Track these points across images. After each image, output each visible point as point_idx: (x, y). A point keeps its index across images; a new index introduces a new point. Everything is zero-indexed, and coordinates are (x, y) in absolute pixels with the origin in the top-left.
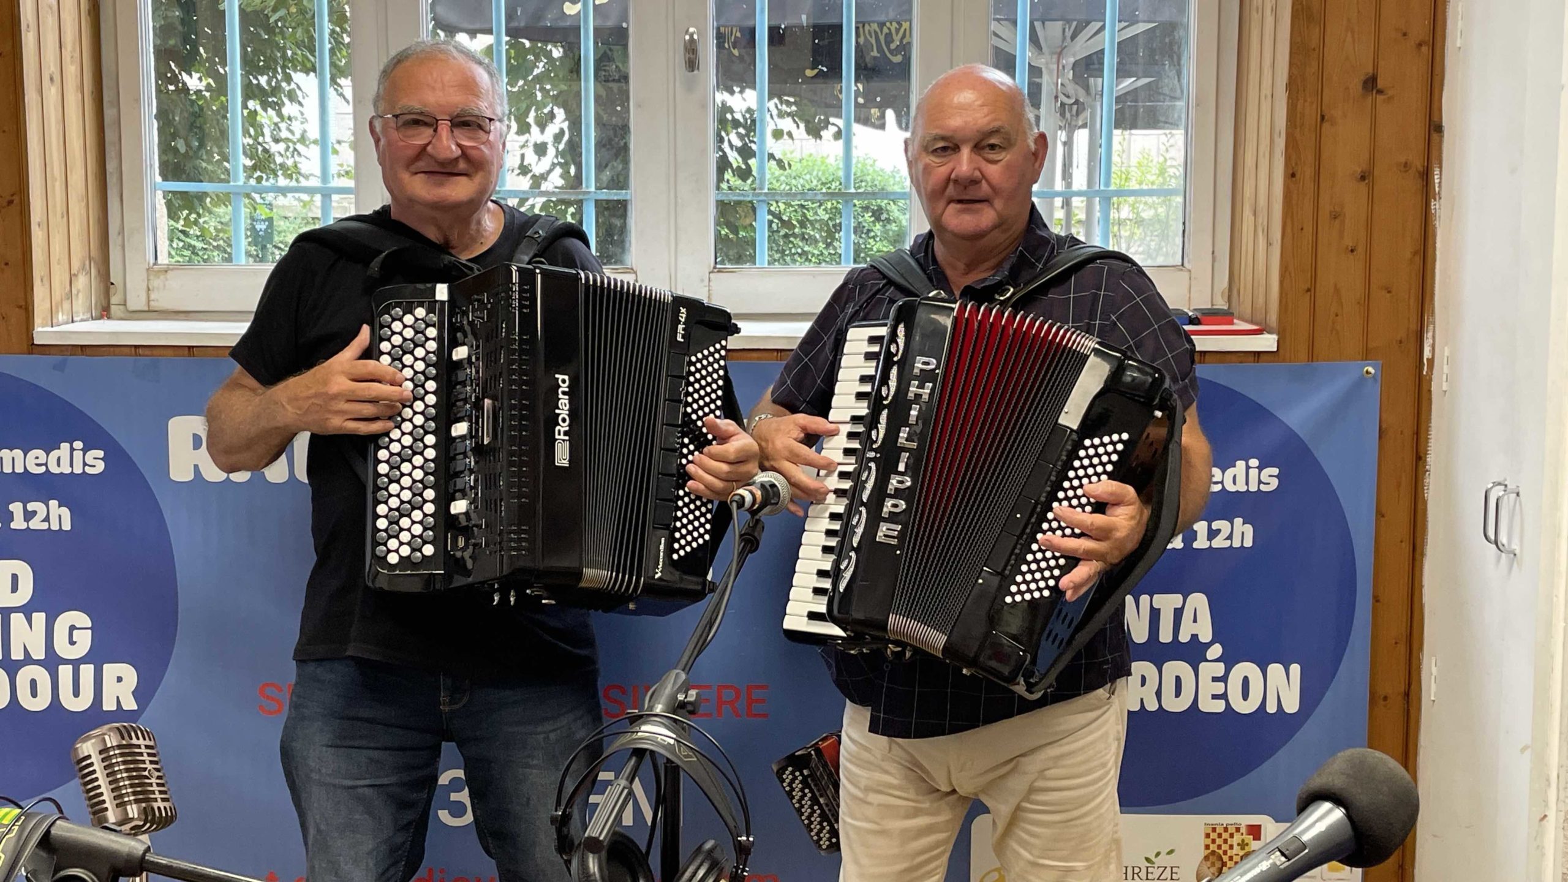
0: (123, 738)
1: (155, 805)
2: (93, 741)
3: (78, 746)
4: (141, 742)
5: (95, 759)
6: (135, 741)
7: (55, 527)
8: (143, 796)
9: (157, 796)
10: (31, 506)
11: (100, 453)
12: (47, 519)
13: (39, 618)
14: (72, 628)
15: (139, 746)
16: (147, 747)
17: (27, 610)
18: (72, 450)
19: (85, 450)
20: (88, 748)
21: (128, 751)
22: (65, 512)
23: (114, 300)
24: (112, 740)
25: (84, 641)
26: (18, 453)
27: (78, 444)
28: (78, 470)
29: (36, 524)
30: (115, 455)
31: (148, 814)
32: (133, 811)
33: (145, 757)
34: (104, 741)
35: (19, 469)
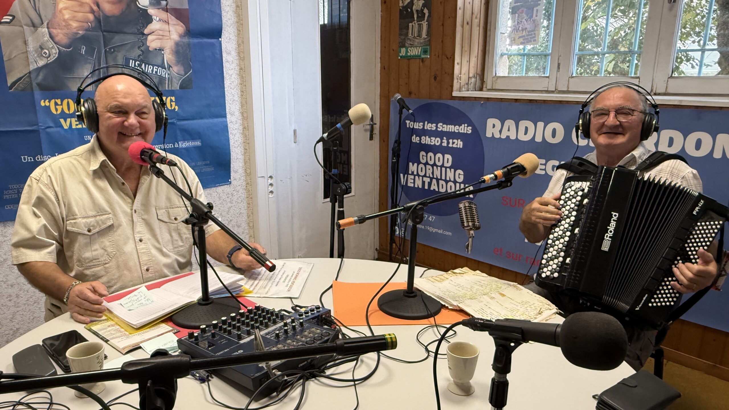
0: (469, 204)
1: (476, 223)
2: (462, 204)
3: (459, 204)
4: (473, 206)
5: (463, 209)
6: (472, 206)
7: (458, 147)
8: (473, 221)
9: (476, 221)
10: (454, 141)
11: (470, 128)
12: (457, 145)
13: (453, 170)
14: (459, 174)
15: (473, 207)
16: (475, 208)
17: (450, 168)
18: (465, 126)
19: (467, 127)
20: (461, 206)
21: (471, 208)
22: (461, 143)
23: (484, 86)
24: (467, 205)
25: (462, 177)
26: (453, 126)
27: (466, 125)
28: (465, 132)
29: (455, 146)
30: (474, 129)
31: (474, 225)
32: (470, 224)
33: (474, 210)
34: (465, 204)
35: (453, 131)
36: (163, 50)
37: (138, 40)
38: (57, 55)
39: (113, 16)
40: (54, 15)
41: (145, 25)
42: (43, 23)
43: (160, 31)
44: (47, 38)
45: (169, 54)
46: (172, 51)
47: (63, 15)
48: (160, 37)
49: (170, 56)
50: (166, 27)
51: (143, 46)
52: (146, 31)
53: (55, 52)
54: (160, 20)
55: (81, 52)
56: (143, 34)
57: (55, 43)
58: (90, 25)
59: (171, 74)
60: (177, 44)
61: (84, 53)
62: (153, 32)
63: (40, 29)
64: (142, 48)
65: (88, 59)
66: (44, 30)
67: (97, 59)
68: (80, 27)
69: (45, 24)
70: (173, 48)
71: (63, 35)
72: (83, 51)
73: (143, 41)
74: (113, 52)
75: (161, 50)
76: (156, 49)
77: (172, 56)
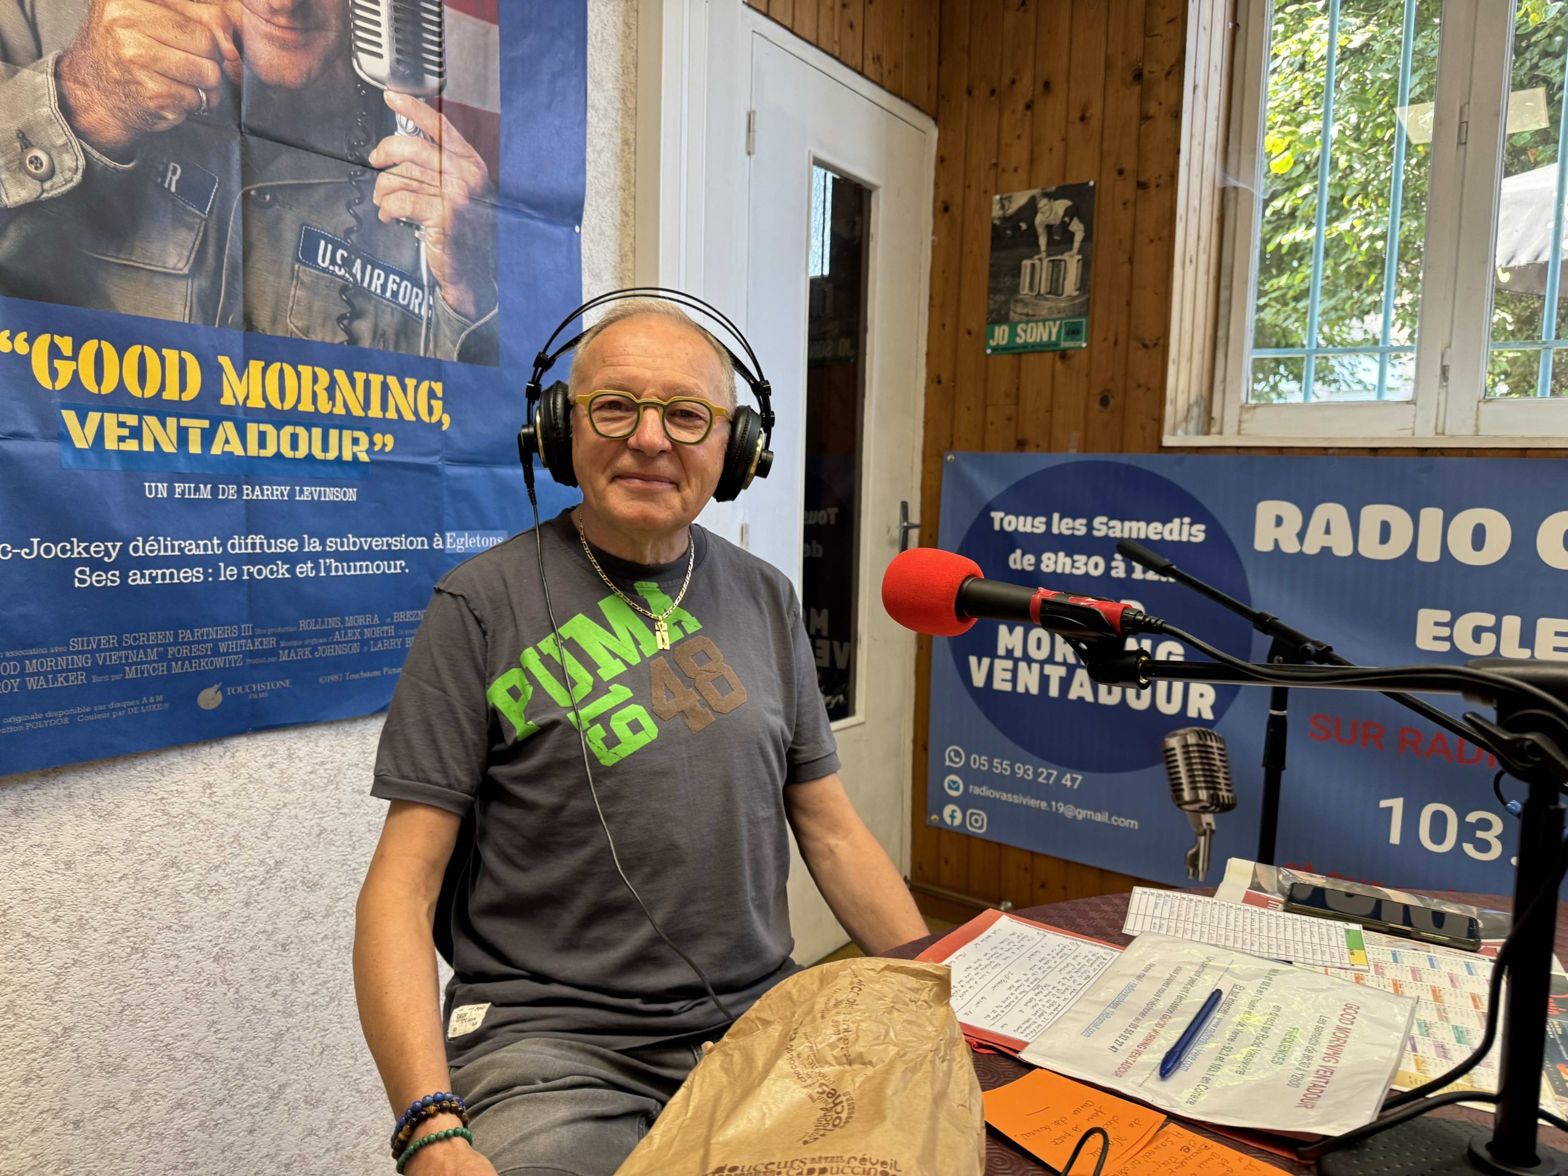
0: (1200, 738)
1: (1221, 793)
2: (1177, 738)
3: (1167, 739)
4: (1214, 744)
5: (1179, 751)
6: (1209, 743)
8: (1212, 786)
9: (1223, 786)
11: (1202, 527)
14: (1170, 653)
15: (1211, 747)
16: (1219, 749)
18: (1182, 524)
19: (1191, 524)
20: (1174, 742)
21: (1204, 750)
24: (1192, 739)
26: (1143, 524)
27: (1187, 520)
28: (1185, 538)
29: (1150, 576)
30: (1213, 529)
32: (1203, 794)
33: (1216, 757)
34: (1186, 739)
35: (1143, 536)
36: (418, 228)
37: (350, 182)
38: (78, 178)
39: (279, 87)
40: (86, 35)
41: (374, 138)
42: (40, 55)
43: (414, 167)
44: (49, 107)
45: (434, 243)
46: (444, 234)
47: (117, 44)
48: (415, 184)
49: (437, 251)
50: (431, 155)
51: (359, 204)
52: (375, 158)
53: (73, 165)
54: (417, 131)
55: (163, 181)
56: (366, 165)
57: (79, 134)
58: (204, 98)
59: (439, 308)
60: (459, 216)
61: (173, 189)
62: (395, 165)
63: (25, 74)
64: (359, 209)
65: (186, 211)
66: (40, 78)
67: (214, 218)
68: (170, 96)
69: (49, 59)
70: (448, 226)
71: (110, 110)
72: (172, 181)
73: (363, 186)
74: (269, 205)
75: (412, 224)
76: (398, 221)
77: (443, 250)
